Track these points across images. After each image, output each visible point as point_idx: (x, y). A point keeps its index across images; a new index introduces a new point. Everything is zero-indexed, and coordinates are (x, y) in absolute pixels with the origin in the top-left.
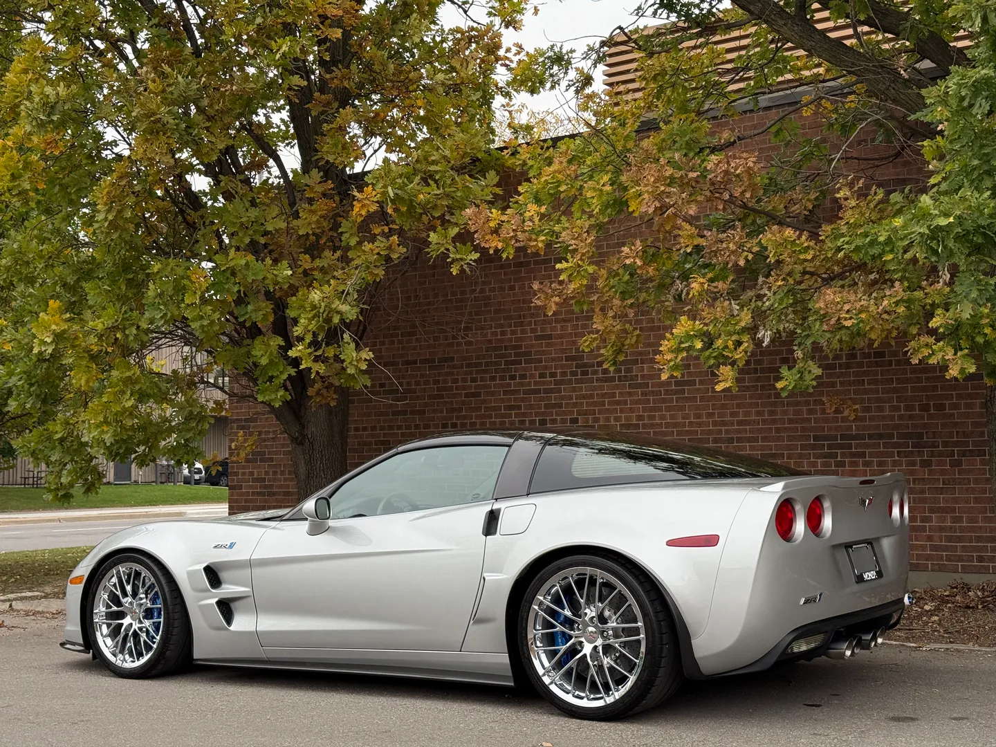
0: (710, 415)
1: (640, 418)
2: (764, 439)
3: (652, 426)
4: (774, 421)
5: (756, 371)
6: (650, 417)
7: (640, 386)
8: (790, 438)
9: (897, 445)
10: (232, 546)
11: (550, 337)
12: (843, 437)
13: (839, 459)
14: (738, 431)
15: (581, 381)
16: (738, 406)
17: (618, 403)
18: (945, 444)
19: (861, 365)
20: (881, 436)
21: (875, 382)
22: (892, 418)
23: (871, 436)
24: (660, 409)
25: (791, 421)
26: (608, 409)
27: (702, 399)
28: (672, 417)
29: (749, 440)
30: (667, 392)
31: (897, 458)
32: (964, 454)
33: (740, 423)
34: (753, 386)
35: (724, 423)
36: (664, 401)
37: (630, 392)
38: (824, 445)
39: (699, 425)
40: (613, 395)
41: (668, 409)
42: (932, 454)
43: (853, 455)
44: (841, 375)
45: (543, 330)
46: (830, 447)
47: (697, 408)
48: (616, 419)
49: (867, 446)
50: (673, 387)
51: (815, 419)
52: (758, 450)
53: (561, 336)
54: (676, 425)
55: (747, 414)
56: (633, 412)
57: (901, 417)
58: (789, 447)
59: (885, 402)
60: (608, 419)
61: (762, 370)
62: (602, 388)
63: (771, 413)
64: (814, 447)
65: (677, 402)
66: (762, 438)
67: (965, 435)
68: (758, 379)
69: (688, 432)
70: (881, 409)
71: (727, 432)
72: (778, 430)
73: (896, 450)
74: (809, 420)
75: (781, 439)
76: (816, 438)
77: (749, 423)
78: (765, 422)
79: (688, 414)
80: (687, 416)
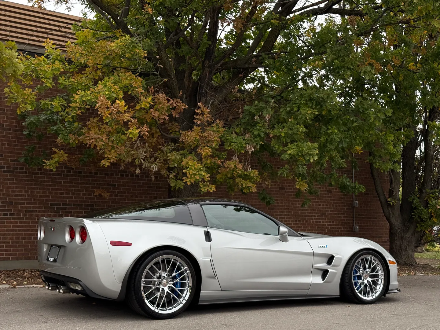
2: (28, 203)
4: (33, 196)
5: (26, 173)
8: (40, 204)
9: (84, 209)
12: (63, 205)
13: (61, 214)
14: (15, 199)
16: (16, 188)
18: (102, 209)
19: (72, 175)
20: (78, 205)
21: (77, 183)
22: (83, 198)
23: (74, 205)
25: (40, 196)
29: (20, 203)
33: (16, 195)
34: (24, 180)
35: (8, 195)
38: (55, 207)
43: (66, 212)
44: (64, 179)
46: (57, 208)
49: (73, 209)
51: (52, 196)
52: (24, 208)
55: (20, 191)
57: (86, 198)
58: (39, 208)
59: (81, 192)
61: (29, 173)
63: (32, 192)
64: (50, 208)
66: (27, 203)
67: (109, 206)
68: (27, 177)
70: (79, 194)
71: (9, 199)
72: (34, 200)
74: (49, 196)
75: (35, 204)
76: (51, 204)
77: (21, 196)
78: (28, 196)
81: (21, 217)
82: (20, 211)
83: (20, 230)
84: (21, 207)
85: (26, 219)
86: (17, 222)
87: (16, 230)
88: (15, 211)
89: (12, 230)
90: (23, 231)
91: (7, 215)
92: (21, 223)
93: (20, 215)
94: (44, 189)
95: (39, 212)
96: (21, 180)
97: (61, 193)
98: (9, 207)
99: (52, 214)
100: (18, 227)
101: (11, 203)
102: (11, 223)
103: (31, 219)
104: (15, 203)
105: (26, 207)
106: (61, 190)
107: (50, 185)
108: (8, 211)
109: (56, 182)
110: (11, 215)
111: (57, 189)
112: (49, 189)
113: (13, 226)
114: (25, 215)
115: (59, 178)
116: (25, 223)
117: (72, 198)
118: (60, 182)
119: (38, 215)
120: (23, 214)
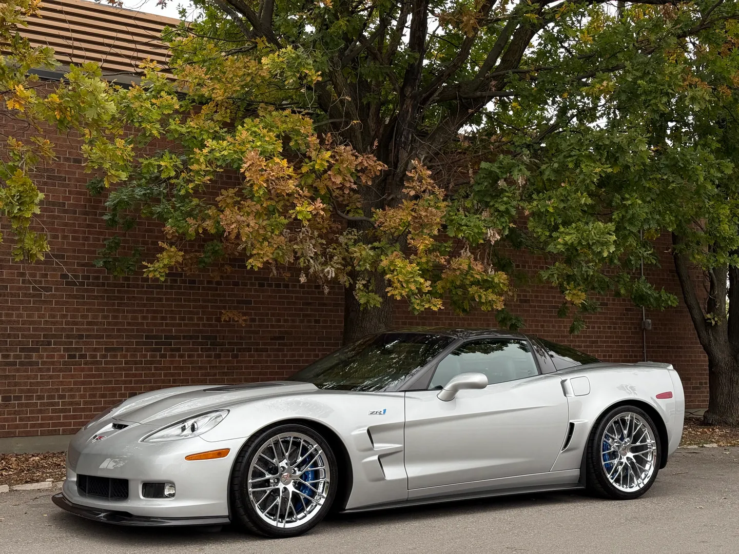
0: (64, 316)
2: (108, 337)
4: (116, 324)
5: (103, 285)
8: (128, 337)
9: (201, 344)
10: (385, 411)
12: (166, 337)
13: (162, 352)
14: (87, 330)
16: (88, 310)
18: (230, 344)
19: (180, 288)
20: (191, 337)
21: (189, 300)
22: (198, 325)
23: (184, 337)
24: (18, 309)
25: (129, 324)
27: (57, 303)
28: (29, 316)
29: (96, 337)
30: (25, 295)
31: (200, 352)
32: (239, 350)
33: (89, 323)
34: (101, 296)
35: (75, 323)
36: (21, 302)
38: (153, 342)
39: (54, 323)
41: (25, 309)
42: (222, 350)
43: (172, 350)
44: (166, 293)
46: (157, 344)
47: (52, 309)
49: (183, 344)
50: (31, 292)
51: (147, 323)
52: (102, 345)
54: (31, 323)
55: (95, 317)
57: (204, 325)
58: (126, 343)
59: (194, 314)
61: (109, 285)
63: (115, 317)
64: (145, 344)
65: (34, 304)
66: (106, 336)
67: (241, 338)
68: (105, 291)
69: (43, 329)
70: (191, 319)
71: (78, 330)
72: (119, 330)
73: (200, 347)
74: (142, 324)
75: (121, 337)
76: (147, 337)
77: (96, 324)
78: (109, 324)
79: (43, 314)
80: (43, 316)
81: (98, 359)
82: (95, 350)
83: (96, 383)
84: (98, 343)
85: (106, 363)
86: (91, 370)
87: (90, 383)
88: (87, 350)
89: (83, 383)
90: (101, 384)
91: (74, 357)
92: (97, 369)
93: (95, 357)
94: (134, 312)
95: (127, 350)
96: (96, 297)
97: (163, 318)
98: (77, 343)
99: (149, 353)
100: (94, 376)
101: (81, 337)
102: (83, 370)
103: (115, 363)
104: (88, 336)
105: (106, 343)
106: (161, 312)
107: (145, 305)
108: (76, 349)
109: (153, 299)
110: (82, 356)
111: (155, 312)
112: (142, 312)
113: (86, 376)
114: (104, 356)
115: (158, 293)
116: (104, 369)
117: (180, 325)
118: (161, 300)
119: (125, 356)
120: (100, 355)
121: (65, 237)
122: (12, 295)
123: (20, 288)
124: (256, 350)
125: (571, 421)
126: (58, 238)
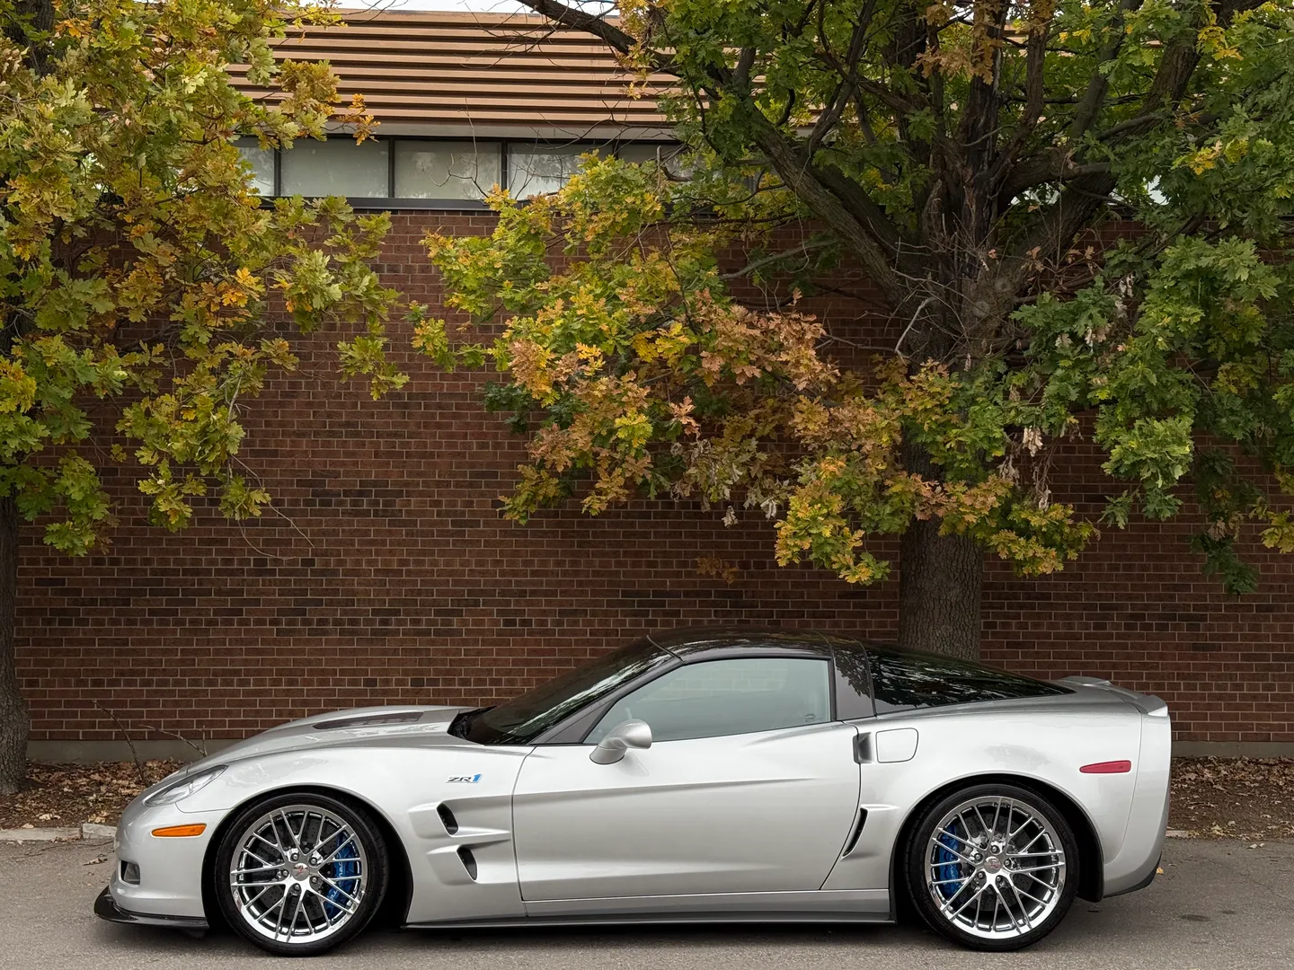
0: (497, 563)
1: (403, 562)
2: (564, 593)
3: (419, 573)
4: (576, 573)
5: (556, 514)
6: (417, 562)
7: (404, 524)
8: (594, 593)
9: (714, 604)
10: (477, 778)
11: (275, 453)
12: (656, 594)
13: (650, 617)
14: (532, 583)
15: (320, 513)
16: (534, 554)
17: (372, 543)
18: (765, 604)
20: (697, 594)
21: (693, 535)
23: (687, 594)
24: (431, 553)
25: (596, 573)
26: (358, 550)
27: (487, 543)
28: (447, 563)
29: (546, 593)
30: (441, 533)
31: (713, 618)
32: (782, 614)
33: (534, 573)
34: (552, 532)
35: (515, 574)
36: (437, 543)
37: (389, 531)
38: (634, 601)
39: (483, 573)
40: (367, 533)
41: (442, 553)
42: (750, 615)
43: (666, 614)
44: (656, 525)
45: (263, 443)
46: (640, 604)
47: (480, 553)
48: (369, 563)
49: (681, 604)
50: (450, 528)
51: (624, 572)
52: (555, 606)
53: (291, 454)
54: (451, 573)
55: (544, 563)
56: (394, 556)
58: (595, 603)
59: (703, 557)
60: (358, 562)
61: (564, 514)
62: (350, 523)
63: (573, 563)
64: (622, 603)
65: (454, 545)
66: (562, 592)
67: (785, 595)
69: (467, 583)
71: (518, 583)
72: (580, 584)
73: (713, 609)
74: (617, 573)
75: (584, 593)
76: (625, 594)
77: (545, 574)
78: (565, 573)
79: (468, 561)
80: (467, 563)
82: (544, 613)
83: (546, 662)
84: (549, 603)
85: (562, 633)
86: (538, 642)
87: (538, 663)
88: (532, 613)
89: (527, 662)
90: (554, 664)
91: (513, 623)
92: (548, 642)
93: (544, 623)
94: (605, 554)
95: (594, 614)
96: (545, 534)
97: (652, 564)
98: (517, 603)
99: (627, 619)
100: (542, 653)
101: (523, 593)
102: (525, 643)
103: (574, 633)
104: (533, 593)
105: (561, 603)
106: (647, 554)
107: (619, 544)
108: (516, 613)
109: (634, 534)
110: (525, 623)
111: (637, 554)
112: (616, 554)
113: (531, 652)
114: (559, 623)
115: (641, 525)
116: (559, 643)
117: (678, 574)
118: (646, 535)
119: (590, 623)
120: (553, 621)
121: (497, 446)
122: (422, 533)
123: (433, 524)
124: (813, 615)
125: (863, 806)
126: (488, 448)
